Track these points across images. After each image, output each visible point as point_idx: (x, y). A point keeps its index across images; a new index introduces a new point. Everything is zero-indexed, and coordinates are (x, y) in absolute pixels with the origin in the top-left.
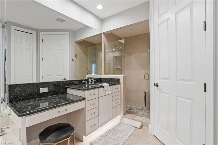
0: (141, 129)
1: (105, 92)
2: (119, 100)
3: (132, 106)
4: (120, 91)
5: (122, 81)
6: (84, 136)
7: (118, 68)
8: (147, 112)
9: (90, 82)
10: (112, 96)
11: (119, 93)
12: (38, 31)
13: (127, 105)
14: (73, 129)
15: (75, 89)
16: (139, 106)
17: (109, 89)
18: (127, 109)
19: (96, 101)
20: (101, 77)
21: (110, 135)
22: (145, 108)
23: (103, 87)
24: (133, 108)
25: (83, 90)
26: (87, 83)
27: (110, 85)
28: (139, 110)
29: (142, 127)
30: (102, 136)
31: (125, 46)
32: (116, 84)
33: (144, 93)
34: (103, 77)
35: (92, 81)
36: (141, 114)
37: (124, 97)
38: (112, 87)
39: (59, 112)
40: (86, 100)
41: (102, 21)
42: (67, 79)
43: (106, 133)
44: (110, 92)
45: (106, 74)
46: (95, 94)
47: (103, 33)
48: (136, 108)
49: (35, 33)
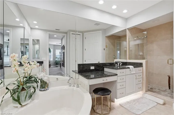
0: (164, 106)
1: (130, 72)
2: (141, 79)
3: (153, 87)
4: (143, 72)
5: (144, 65)
6: (115, 99)
7: (140, 54)
8: (172, 94)
9: (119, 64)
10: (136, 76)
11: (141, 74)
12: (83, 32)
13: (149, 86)
14: (110, 92)
15: (110, 68)
16: (162, 88)
17: (134, 70)
18: (149, 89)
19: (124, 77)
20: (126, 62)
21: (134, 103)
22: (169, 91)
23: (129, 68)
24: (155, 88)
25: (116, 69)
26: (116, 65)
27: (134, 67)
28: (162, 91)
29: (164, 104)
30: (128, 102)
31: (147, 36)
32: (139, 67)
33: (168, 77)
34: (127, 62)
35: (120, 63)
36: (163, 94)
37: (146, 78)
38: (136, 68)
39: (103, 80)
40: (118, 76)
41: (126, 19)
42: (101, 62)
43: (131, 101)
44: (134, 72)
45: (129, 59)
46: (123, 72)
47: (128, 29)
48: (159, 89)
49: (81, 34)
